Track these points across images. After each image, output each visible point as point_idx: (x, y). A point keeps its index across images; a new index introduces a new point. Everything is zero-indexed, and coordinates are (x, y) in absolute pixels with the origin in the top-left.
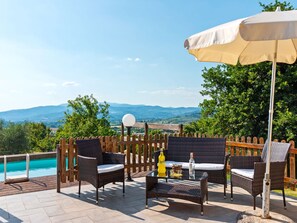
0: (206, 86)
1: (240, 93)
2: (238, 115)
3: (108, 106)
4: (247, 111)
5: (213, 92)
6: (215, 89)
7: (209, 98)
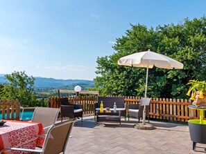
0: (99, 68)
1: (119, 73)
2: (118, 86)
3: (34, 79)
4: (123, 84)
5: (103, 72)
6: (104, 70)
7: (100, 75)
